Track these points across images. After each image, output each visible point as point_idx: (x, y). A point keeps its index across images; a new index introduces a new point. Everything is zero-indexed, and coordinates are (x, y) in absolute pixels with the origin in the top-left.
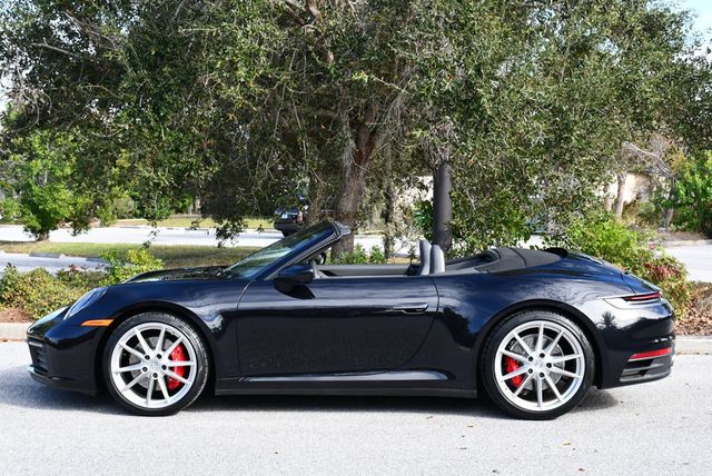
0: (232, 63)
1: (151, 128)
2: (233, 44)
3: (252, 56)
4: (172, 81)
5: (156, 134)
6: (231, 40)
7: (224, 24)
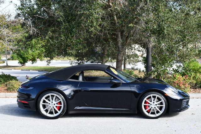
0: (92, 21)
1: (70, 39)
2: (92, 16)
3: (97, 19)
4: (75, 26)
5: (71, 40)
6: (91, 14)
7: (90, 10)
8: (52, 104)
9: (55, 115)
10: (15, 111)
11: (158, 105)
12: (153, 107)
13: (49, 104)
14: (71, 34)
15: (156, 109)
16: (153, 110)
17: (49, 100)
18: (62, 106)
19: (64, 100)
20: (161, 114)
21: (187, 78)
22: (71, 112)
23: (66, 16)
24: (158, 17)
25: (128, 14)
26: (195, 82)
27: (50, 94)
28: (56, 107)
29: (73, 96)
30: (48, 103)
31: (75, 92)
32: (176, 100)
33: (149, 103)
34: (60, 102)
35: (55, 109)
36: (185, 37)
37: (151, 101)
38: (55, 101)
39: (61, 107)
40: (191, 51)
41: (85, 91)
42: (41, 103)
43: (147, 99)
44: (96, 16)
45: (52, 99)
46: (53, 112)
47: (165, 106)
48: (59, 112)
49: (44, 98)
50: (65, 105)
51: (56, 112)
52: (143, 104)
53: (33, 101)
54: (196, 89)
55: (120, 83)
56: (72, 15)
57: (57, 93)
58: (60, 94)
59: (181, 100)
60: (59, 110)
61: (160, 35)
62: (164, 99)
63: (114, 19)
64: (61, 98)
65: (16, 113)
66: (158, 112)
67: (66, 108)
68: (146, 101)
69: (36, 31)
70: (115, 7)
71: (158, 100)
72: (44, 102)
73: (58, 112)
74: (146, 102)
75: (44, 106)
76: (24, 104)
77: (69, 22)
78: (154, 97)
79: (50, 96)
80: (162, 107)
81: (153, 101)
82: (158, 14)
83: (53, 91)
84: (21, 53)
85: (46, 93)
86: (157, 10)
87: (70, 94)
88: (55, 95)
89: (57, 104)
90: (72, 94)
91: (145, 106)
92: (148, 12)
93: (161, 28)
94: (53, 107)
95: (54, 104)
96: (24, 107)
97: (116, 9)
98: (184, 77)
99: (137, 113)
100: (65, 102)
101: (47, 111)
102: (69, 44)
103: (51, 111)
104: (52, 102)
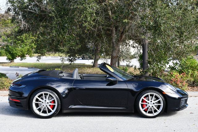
0: (86, 16)
1: (62, 35)
2: (86, 10)
3: (91, 14)
4: (67, 21)
6: (85, 9)
7: (84, 5)
8: (46, 103)
9: (49, 114)
10: (6, 109)
11: (155, 104)
12: (151, 106)
13: (43, 102)
14: (63, 30)
15: (154, 108)
16: (151, 109)
17: (42, 99)
18: (56, 104)
19: (58, 99)
20: (159, 113)
21: (185, 76)
22: (65, 111)
23: (59, 11)
24: (155, 13)
25: (124, 9)
26: (192, 80)
27: (43, 93)
28: (50, 105)
29: (67, 95)
30: (41, 101)
31: (70, 90)
32: (174, 98)
33: (146, 102)
34: (54, 100)
35: (48, 108)
36: (183, 34)
37: (148, 100)
38: (49, 100)
39: (54, 106)
40: (189, 48)
41: (79, 89)
42: (34, 101)
43: (144, 98)
44: (90, 10)
45: (46, 98)
46: (46, 111)
47: (162, 104)
48: (53, 111)
49: (37, 97)
50: (59, 104)
51: (50, 111)
52: (140, 102)
53: (25, 100)
54: (194, 87)
55: (117, 81)
56: (64, 10)
57: (51, 91)
58: (54, 93)
59: (179, 99)
60: (53, 109)
61: (156, 31)
62: (162, 98)
63: (108, 15)
64: (55, 96)
65: (7, 112)
66: (155, 111)
67: (60, 107)
68: (143, 99)
69: (27, 26)
70: (110, 2)
71: (156, 99)
72: (37, 100)
73: (51, 111)
74: (143, 101)
75: (37, 105)
76: (16, 102)
77: (61, 17)
78: (152, 95)
79: (43, 94)
80: (160, 105)
81: (150, 100)
82: (155, 9)
83: (47, 89)
84: (9, 49)
85: (39, 91)
86: (153, 5)
87: (64, 92)
88: (49, 93)
89: (50, 102)
90: (66, 92)
91: (142, 105)
92: (144, 7)
93: (157, 24)
94: (47, 106)
95: (48, 103)
96: (16, 106)
97: (111, 3)
98: (181, 75)
99: (133, 112)
100: (59, 100)
101: (40, 110)
102: (61, 40)
103: (45, 110)
104: (45, 101)
